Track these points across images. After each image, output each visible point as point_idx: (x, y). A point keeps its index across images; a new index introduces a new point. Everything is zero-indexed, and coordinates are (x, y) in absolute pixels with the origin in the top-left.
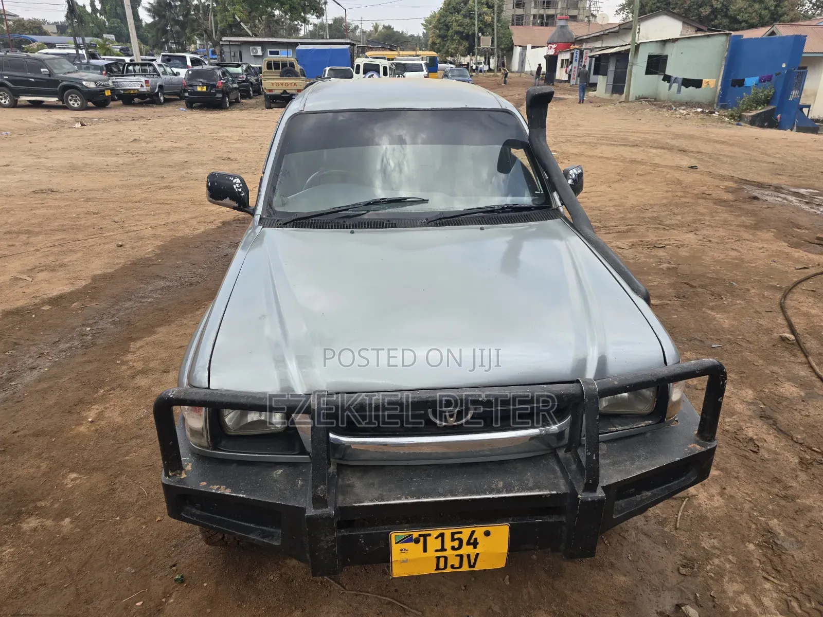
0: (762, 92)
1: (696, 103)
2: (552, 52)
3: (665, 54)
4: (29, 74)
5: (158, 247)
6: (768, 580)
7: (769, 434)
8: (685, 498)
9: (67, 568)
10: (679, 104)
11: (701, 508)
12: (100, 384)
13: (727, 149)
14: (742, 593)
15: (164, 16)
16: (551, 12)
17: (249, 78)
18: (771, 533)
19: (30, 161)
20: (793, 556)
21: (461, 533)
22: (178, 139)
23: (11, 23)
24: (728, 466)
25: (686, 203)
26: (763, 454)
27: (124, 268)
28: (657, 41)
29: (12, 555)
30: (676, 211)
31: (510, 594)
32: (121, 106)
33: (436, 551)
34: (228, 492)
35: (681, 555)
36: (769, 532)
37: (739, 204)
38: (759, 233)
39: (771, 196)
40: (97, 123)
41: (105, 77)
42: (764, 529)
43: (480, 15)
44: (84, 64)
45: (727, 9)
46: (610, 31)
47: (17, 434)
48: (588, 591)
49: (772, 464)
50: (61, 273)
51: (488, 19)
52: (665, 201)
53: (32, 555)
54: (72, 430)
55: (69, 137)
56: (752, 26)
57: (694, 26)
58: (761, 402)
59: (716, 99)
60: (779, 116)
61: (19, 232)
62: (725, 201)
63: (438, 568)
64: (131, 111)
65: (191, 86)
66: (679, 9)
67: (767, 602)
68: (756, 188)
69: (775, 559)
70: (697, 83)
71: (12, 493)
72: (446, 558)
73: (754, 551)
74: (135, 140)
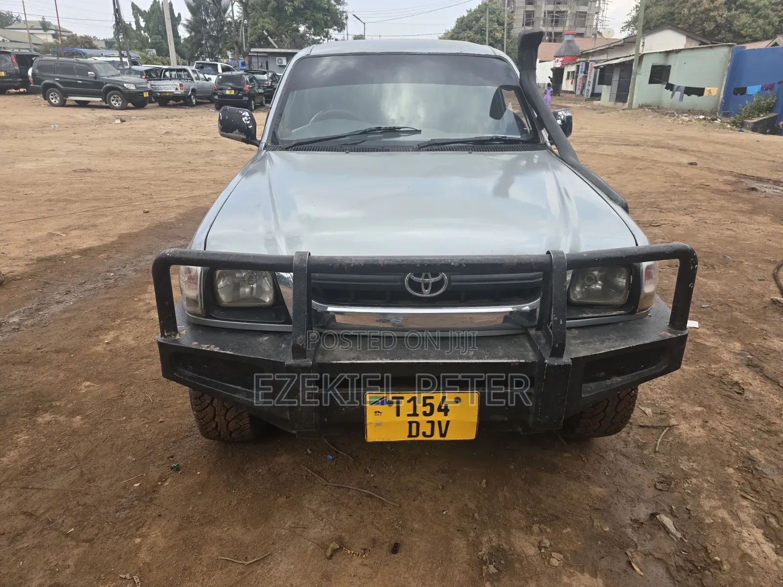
0: (765, 100)
1: (699, 111)
2: (558, 65)
3: (669, 64)
4: (77, 77)
5: (180, 214)
6: (746, 498)
7: (756, 379)
8: (666, 427)
9: (75, 455)
10: (683, 112)
11: (681, 437)
12: (119, 315)
13: (728, 149)
14: (719, 508)
15: (200, 32)
16: (559, 29)
17: (273, 84)
18: (752, 461)
19: (73, 147)
20: (773, 480)
21: (432, 398)
22: (206, 133)
23: (65, 38)
24: (711, 403)
25: (682, 191)
26: (748, 395)
27: (148, 229)
28: (660, 52)
29: (26, 441)
30: (673, 197)
31: (486, 496)
32: (157, 107)
33: (409, 415)
34: (216, 349)
35: (659, 473)
36: (750, 459)
37: (738, 193)
38: (756, 217)
39: (770, 188)
40: (135, 119)
41: (145, 80)
42: (745, 457)
43: (490, 32)
44: (126, 69)
45: (731, 23)
46: (615, 44)
47: (41, 350)
48: (563, 497)
49: (756, 404)
50: (92, 231)
51: (498, 35)
52: (663, 190)
53: (44, 442)
54: (90, 349)
55: (109, 129)
56: (756, 40)
57: (698, 40)
58: (748, 353)
59: (719, 107)
60: (781, 123)
61: (59, 201)
62: (722, 191)
63: (410, 435)
64: (165, 111)
65: (221, 89)
66: (684, 24)
67: (743, 516)
68: (755, 182)
69: (755, 482)
70: (700, 92)
71: (31, 394)
72: (418, 424)
73: (733, 474)
74: (167, 132)
